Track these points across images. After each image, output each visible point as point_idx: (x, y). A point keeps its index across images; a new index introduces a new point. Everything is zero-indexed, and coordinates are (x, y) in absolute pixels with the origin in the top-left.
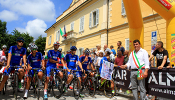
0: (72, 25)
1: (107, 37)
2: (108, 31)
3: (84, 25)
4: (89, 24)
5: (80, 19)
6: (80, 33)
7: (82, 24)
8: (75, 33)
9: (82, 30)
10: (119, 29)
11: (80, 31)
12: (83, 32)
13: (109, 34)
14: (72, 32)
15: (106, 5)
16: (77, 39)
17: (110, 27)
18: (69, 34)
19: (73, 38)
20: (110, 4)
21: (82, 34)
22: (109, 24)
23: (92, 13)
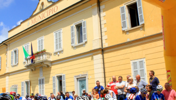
0: (41, 42)
1: (103, 59)
2: (103, 51)
3: (62, 42)
4: (70, 42)
5: (54, 34)
6: (56, 53)
7: (58, 40)
8: (48, 54)
9: (59, 50)
10: (119, 48)
11: (55, 51)
12: (61, 52)
13: (106, 55)
14: (43, 52)
15: (97, 15)
16: (52, 62)
17: (106, 45)
18: (39, 56)
19: (46, 61)
20: (102, 14)
21: (60, 55)
22: (104, 42)
23: (74, 25)
